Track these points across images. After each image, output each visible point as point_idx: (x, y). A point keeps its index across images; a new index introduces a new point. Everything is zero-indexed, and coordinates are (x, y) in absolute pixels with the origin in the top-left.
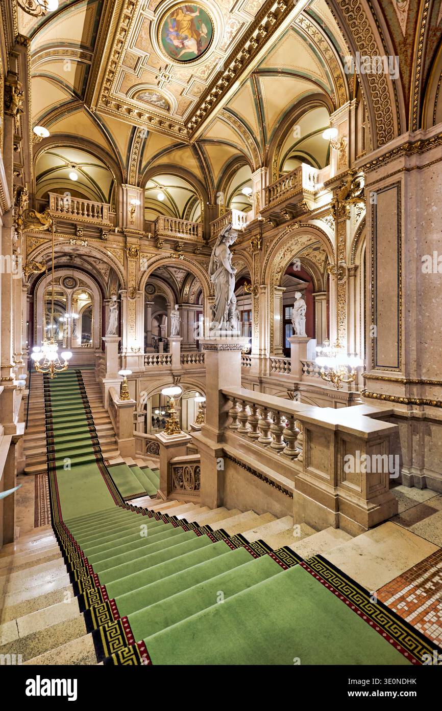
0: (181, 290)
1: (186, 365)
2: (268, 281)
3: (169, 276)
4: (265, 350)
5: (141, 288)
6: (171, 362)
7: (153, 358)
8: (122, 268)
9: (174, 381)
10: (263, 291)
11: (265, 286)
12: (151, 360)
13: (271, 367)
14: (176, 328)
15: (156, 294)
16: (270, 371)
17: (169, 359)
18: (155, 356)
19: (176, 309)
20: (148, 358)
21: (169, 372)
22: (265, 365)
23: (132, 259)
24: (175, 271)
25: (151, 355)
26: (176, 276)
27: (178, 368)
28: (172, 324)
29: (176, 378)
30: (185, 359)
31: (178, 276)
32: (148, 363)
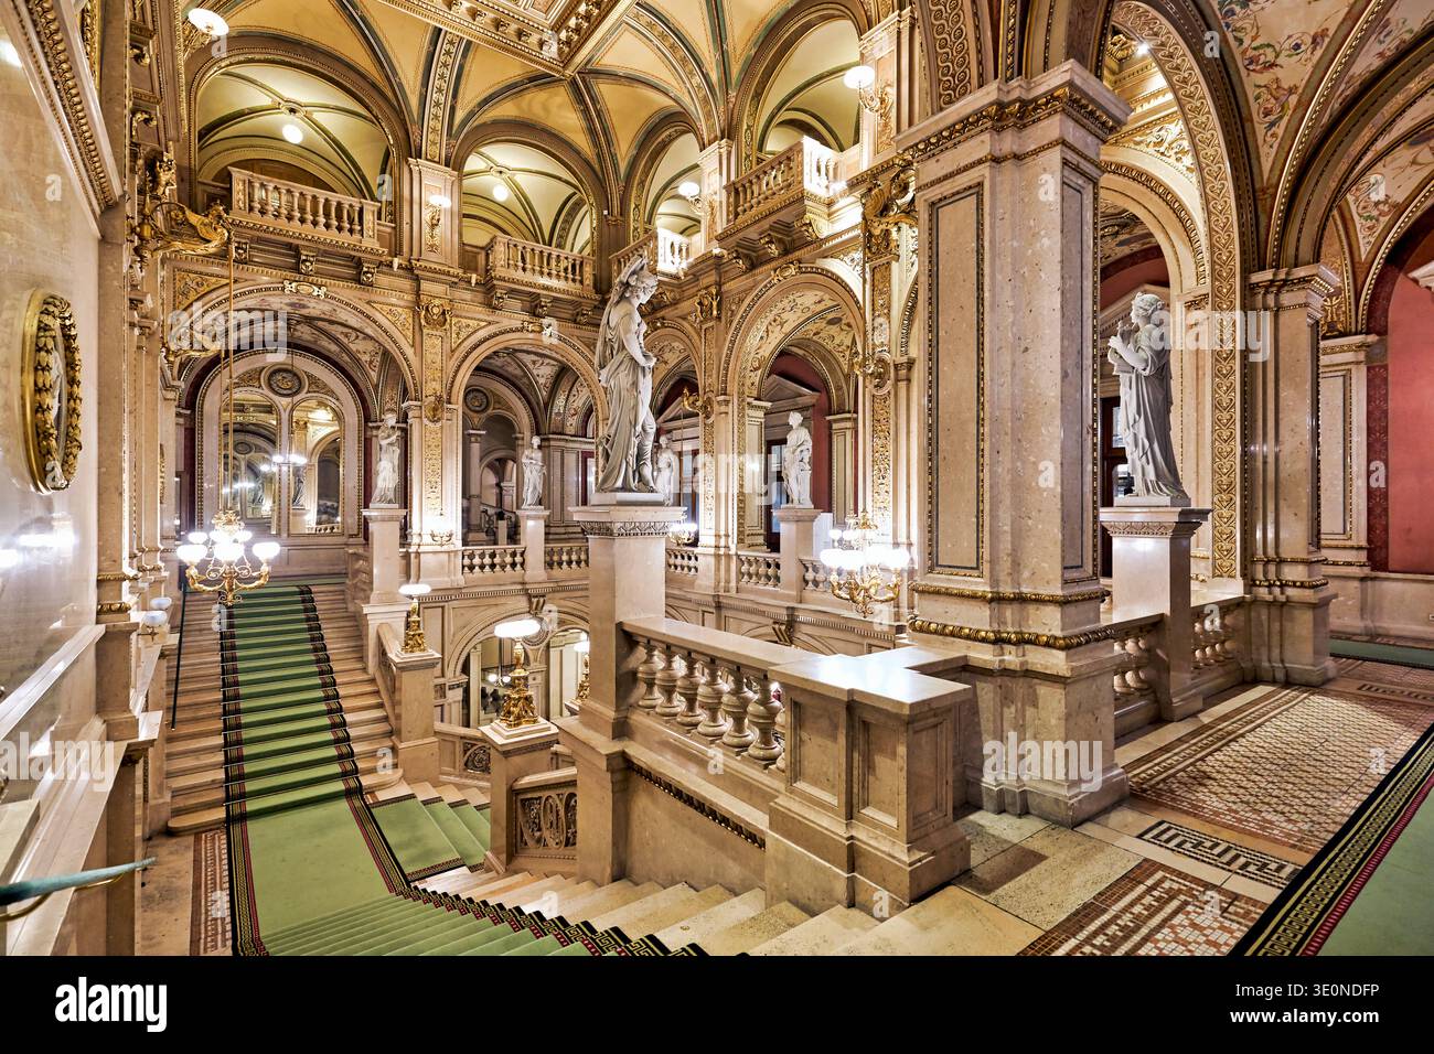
0: (546, 405)
1: (556, 572)
2: (733, 388)
3: (518, 372)
4: (727, 536)
5: (453, 399)
6: (522, 564)
7: (482, 556)
8: (409, 352)
9: (530, 607)
10: (723, 409)
11: (727, 398)
12: (477, 561)
13: (740, 574)
14: (535, 488)
15: (490, 411)
16: (738, 581)
17: (518, 559)
18: (487, 552)
19: (535, 446)
20: (471, 557)
21: (519, 587)
22: (728, 570)
23: (434, 333)
24: (534, 363)
25: (478, 549)
26: (535, 372)
27: (540, 579)
28: (526, 480)
29: (535, 600)
30: (556, 558)
31: (541, 373)
32: (471, 568)
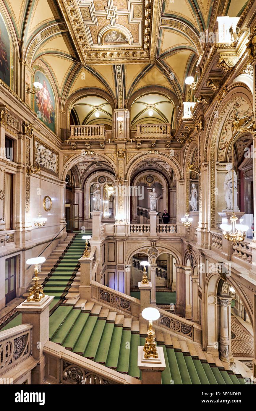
0: (171, 178)
1: (161, 233)
3: (161, 169)
4: (207, 224)
5: (127, 178)
6: (150, 230)
7: (137, 227)
8: (115, 166)
9: (151, 245)
10: (205, 168)
11: (206, 163)
12: (135, 228)
13: (212, 242)
14: (153, 205)
16: (211, 244)
17: (148, 228)
18: (138, 226)
19: (154, 191)
20: (133, 227)
21: (147, 238)
22: (207, 239)
23: (121, 159)
24: (163, 164)
25: (135, 225)
26: (165, 168)
27: (155, 235)
28: (151, 202)
29: (152, 242)
30: (161, 229)
31: (167, 168)
32: (133, 230)
